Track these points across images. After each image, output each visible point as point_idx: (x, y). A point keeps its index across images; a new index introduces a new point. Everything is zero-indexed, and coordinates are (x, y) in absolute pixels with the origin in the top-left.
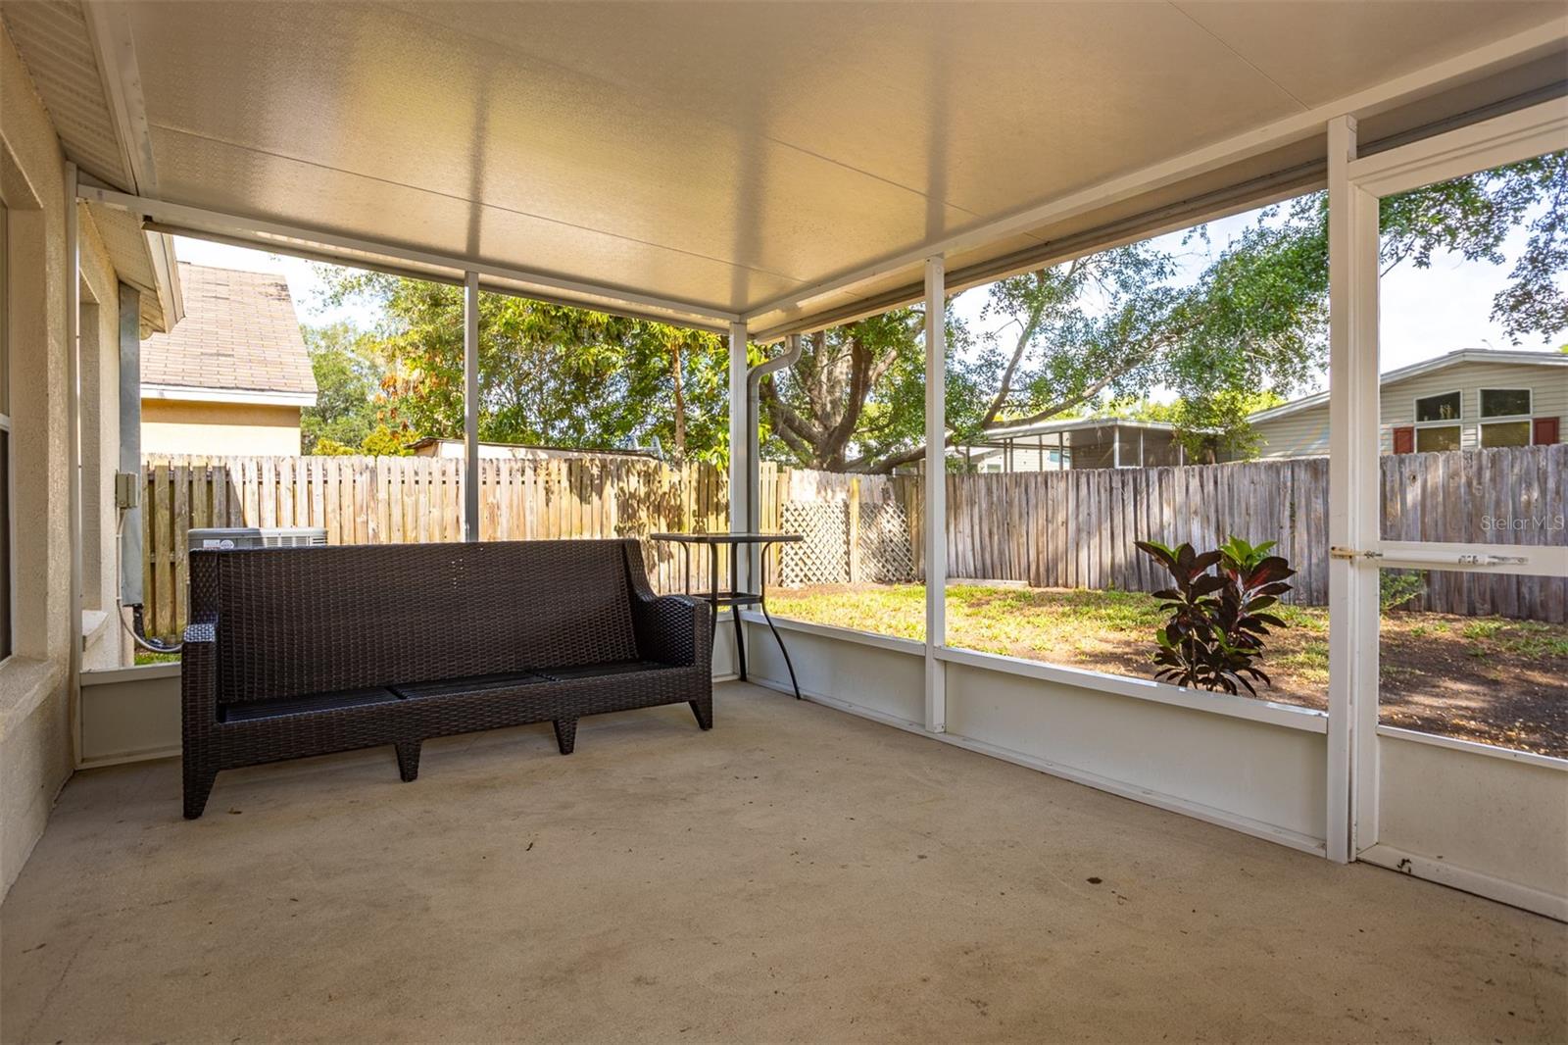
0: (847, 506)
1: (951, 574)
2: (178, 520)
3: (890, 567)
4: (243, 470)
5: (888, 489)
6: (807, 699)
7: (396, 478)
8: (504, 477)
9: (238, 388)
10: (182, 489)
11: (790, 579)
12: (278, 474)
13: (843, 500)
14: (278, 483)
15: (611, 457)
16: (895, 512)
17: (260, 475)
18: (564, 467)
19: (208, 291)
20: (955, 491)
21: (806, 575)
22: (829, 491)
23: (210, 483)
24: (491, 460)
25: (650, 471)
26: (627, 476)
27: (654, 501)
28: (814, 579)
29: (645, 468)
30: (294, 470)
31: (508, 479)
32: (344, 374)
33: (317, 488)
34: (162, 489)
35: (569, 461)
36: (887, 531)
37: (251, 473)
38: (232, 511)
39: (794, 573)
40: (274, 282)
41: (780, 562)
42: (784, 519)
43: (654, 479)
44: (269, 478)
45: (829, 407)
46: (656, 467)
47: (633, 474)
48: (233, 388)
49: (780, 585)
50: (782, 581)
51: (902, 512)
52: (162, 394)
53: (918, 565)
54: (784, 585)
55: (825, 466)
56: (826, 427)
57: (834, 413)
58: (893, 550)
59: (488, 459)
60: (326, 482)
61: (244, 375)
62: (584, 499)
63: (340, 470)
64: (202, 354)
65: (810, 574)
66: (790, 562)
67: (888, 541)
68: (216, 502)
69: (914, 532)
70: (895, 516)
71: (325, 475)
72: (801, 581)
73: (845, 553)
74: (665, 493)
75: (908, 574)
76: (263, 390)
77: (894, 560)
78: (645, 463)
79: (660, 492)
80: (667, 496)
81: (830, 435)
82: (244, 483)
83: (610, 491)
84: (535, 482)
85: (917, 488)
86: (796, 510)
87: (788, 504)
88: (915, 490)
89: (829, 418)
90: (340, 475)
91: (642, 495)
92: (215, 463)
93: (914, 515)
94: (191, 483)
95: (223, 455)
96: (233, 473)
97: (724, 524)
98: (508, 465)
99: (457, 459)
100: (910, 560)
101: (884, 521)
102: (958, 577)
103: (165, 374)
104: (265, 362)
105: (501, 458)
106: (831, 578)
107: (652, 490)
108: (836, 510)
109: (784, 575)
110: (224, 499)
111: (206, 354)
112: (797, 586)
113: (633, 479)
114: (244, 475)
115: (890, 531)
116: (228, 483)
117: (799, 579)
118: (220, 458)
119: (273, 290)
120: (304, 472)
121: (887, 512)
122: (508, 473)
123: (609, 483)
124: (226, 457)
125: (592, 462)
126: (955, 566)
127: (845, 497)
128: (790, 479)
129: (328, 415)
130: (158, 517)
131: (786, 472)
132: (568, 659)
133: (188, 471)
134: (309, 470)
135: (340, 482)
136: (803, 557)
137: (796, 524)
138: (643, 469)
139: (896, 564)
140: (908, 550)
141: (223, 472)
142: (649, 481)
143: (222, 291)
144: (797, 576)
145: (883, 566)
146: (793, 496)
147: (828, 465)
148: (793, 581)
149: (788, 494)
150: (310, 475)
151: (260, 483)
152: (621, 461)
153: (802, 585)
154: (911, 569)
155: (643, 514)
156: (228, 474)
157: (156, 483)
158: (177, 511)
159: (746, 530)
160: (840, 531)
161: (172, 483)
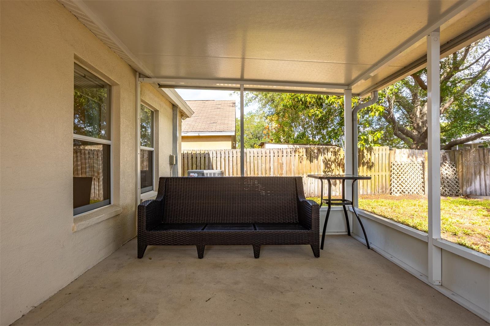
0: (423, 163)
1: (482, 194)
2: (198, 167)
3: (446, 189)
4: (213, 154)
5: (445, 156)
6: (372, 249)
7: (252, 155)
8: (285, 154)
9: (215, 131)
10: (199, 159)
11: (395, 192)
12: (221, 155)
13: (421, 160)
14: (221, 157)
15: (321, 146)
16: (449, 166)
17: (217, 155)
18: (304, 150)
19: (216, 107)
20: (484, 156)
21: (402, 191)
22: (414, 157)
23: (205, 157)
24: (280, 149)
25: (336, 151)
26: (327, 153)
27: (338, 162)
28: (407, 192)
29: (334, 150)
30: (225, 153)
31: (286, 155)
32: (264, 127)
33: (231, 159)
34: (194, 159)
35: (307, 149)
36: (445, 173)
37: (215, 155)
38: (210, 165)
39: (397, 190)
40: (232, 102)
41: (391, 185)
42: (392, 168)
43: (338, 154)
44: (219, 156)
45: (420, 124)
46: (338, 150)
47: (329, 152)
48: (214, 132)
49: (391, 194)
50: (391, 192)
51: (453, 166)
52: (199, 134)
53: (463, 189)
54: (392, 194)
55: (418, 147)
56: (419, 132)
57: (423, 127)
58: (448, 182)
59: (279, 148)
60: (233, 157)
61: (218, 128)
62: (311, 161)
63: (237, 153)
64: (210, 123)
65: (404, 190)
66: (395, 185)
67: (446, 178)
68: (206, 162)
69: (460, 174)
70: (450, 167)
71: (233, 155)
72: (400, 193)
73: (422, 182)
74: (342, 159)
75: (457, 193)
76: (221, 131)
77: (449, 186)
78: (334, 148)
79: (340, 158)
80: (342, 160)
81: (421, 135)
82: (213, 157)
83: (321, 158)
84: (295, 156)
85: (462, 155)
86: (398, 165)
87: (394, 162)
88: (461, 156)
89: (421, 129)
90: (237, 155)
91: (333, 160)
92: (206, 152)
93: (460, 167)
94: (201, 157)
95: (208, 150)
96: (210, 155)
97: (366, 170)
98: (286, 150)
99: (270, 149)
100: (458, 186)
101: (443, 170)
102: (487, 195)
103: (200, 129)
104: (224, 124)
105: (284, 148)
106: (415, 192)
107: (337, 158)
108: (418, 165)
109: (392, 190)
110: (208, 162)
111: (211, 123)
112: (398, 195)
113: (330, 154)
114: (213, 155)
115: (447, 174)
116: (209, 157)
117: (399, 192)
118: (207, 150)
119: (231, 105)
120: (228, 154)
121: (445, 166)
122: (286, 153)
123: (320, 155)
124: (209, 150)
125: (315, 148)
126: (484, 190)
127: (423, 160)
128: (395, 152)
129: (260, 138)
130: (193, 166)
131: (393, 150)
132: (271, 220)
133: (200, 154)
134: (229, 153)
135: (237, 156)
136: (401, 183)
137: (398, 171)
138: (333, 150)
139: (450, 188)
140: (457, 182)
141: (208, 154)
142: (336, 155)
143: (219, 106)
144: (398, 191)
145: (443, 189)
146: (397, 159)
147: (420, 147)
148: (396, 193)
149: (394, 158)
150: (229, 155)
151: (217, 157)
152: (325, 147)
153: (400, 195)
154: (459, 191)
155: (333, 166)
156: (209, 155)
157: (193, 157)
158: (197, 165)
159: (352, 174)
160: (420, 174)
161: (196, 157)
